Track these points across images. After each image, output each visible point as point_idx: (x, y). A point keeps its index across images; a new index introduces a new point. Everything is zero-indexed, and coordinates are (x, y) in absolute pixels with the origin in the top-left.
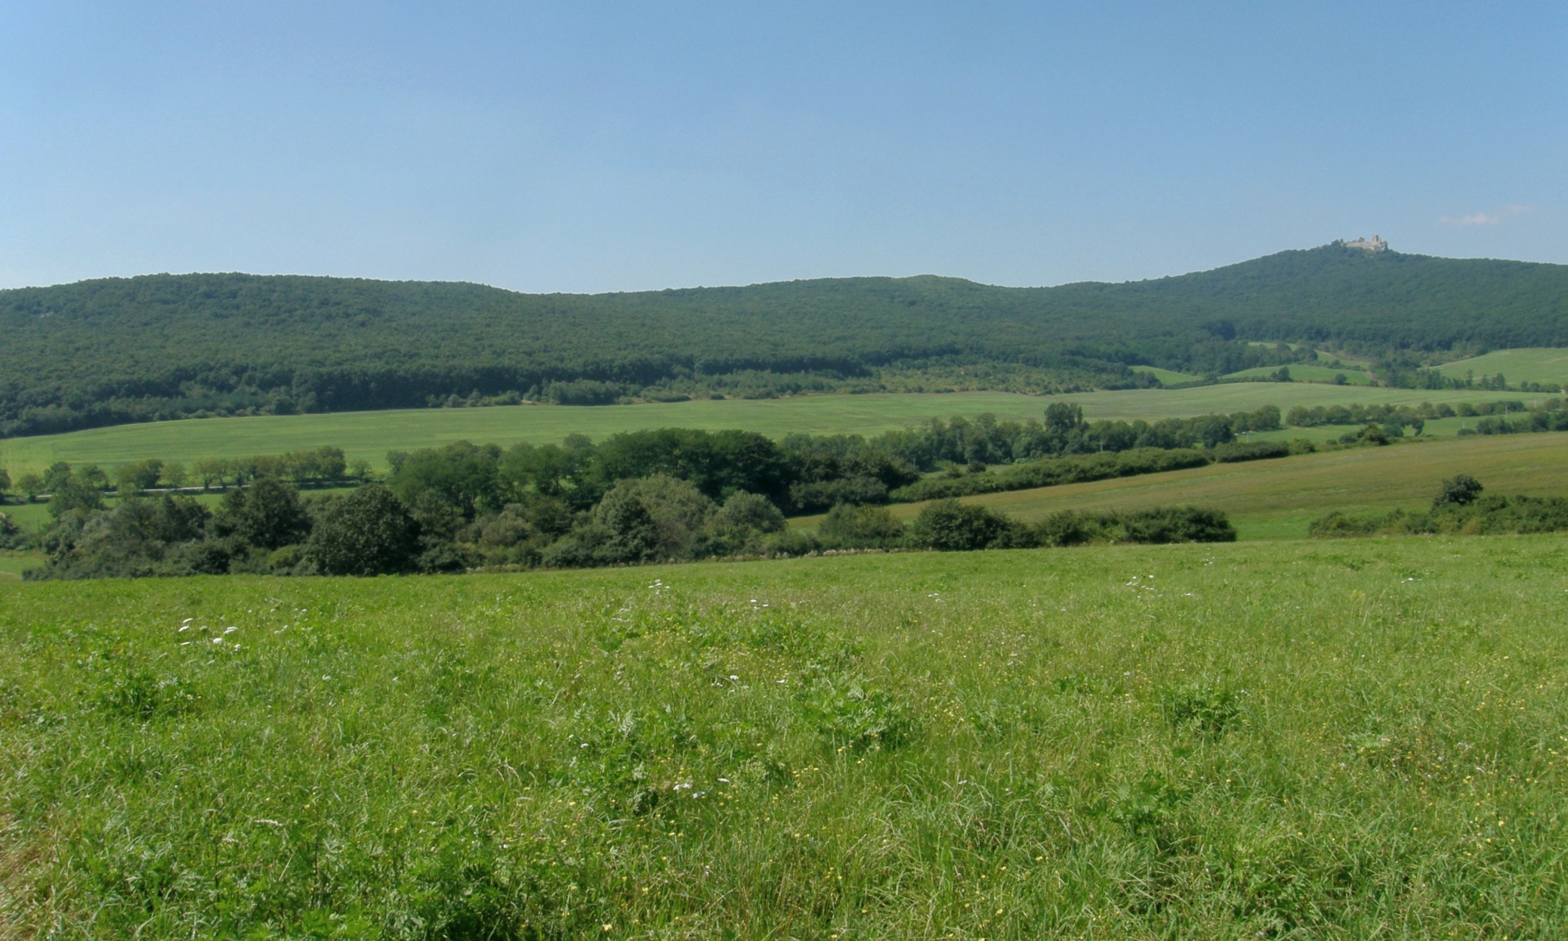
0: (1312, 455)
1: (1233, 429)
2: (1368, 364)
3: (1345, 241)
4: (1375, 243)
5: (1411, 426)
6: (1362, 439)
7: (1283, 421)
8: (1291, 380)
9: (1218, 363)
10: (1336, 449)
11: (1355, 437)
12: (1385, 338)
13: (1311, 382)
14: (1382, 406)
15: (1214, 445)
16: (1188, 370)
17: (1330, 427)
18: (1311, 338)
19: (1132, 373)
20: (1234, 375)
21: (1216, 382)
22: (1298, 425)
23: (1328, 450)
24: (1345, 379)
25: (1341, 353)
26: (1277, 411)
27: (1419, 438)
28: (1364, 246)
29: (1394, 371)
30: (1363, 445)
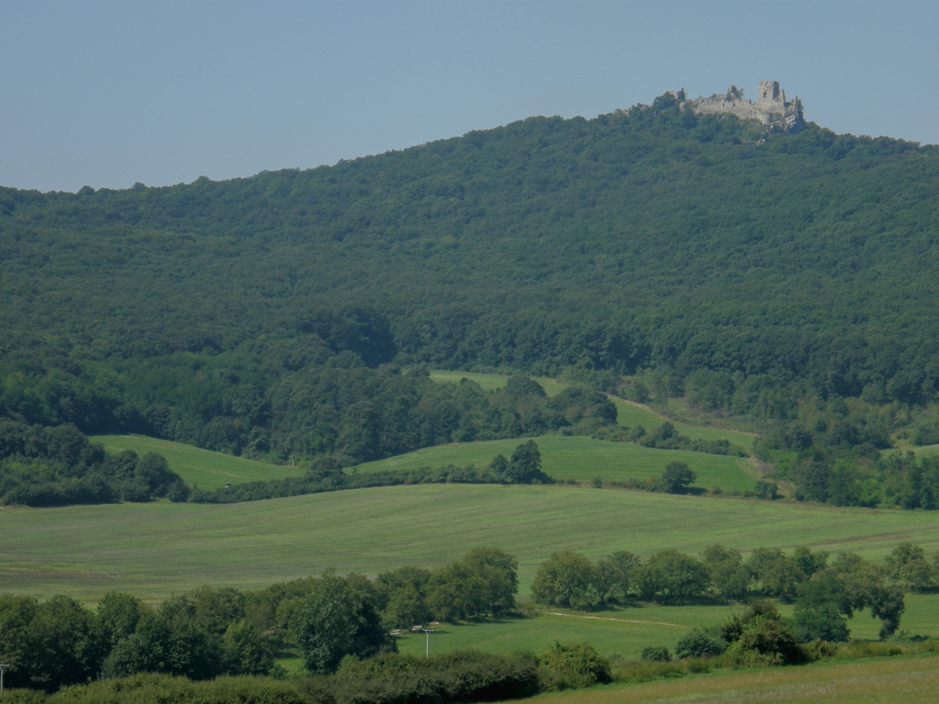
0: (602, 692)
1: (387, 616)
2: (752, 436)
3: (691, 96)
4: (769, 104)
5: (868, 611)
6: (736, 646)
7: (524, 593)
8: (546, 480)
9: (346, 430)
10: (665, 674)
11: (717, 640)
12: (796, 367)
13: (598, 484)
14: (789, 553)
15: (332, 665)
16: (263, 447)
17: (652, 609)
18: (599, 364)
19: (99, 456)
20: (392, 464)
21: (341, 484)
22: (565, 604)
23: (646, 678)
24: (690, 475)
25: (679, 405)
26: (507, 564)
27: (890, 643)
28: (741, 110)
29: (819, 457)
30: (739, 662)
